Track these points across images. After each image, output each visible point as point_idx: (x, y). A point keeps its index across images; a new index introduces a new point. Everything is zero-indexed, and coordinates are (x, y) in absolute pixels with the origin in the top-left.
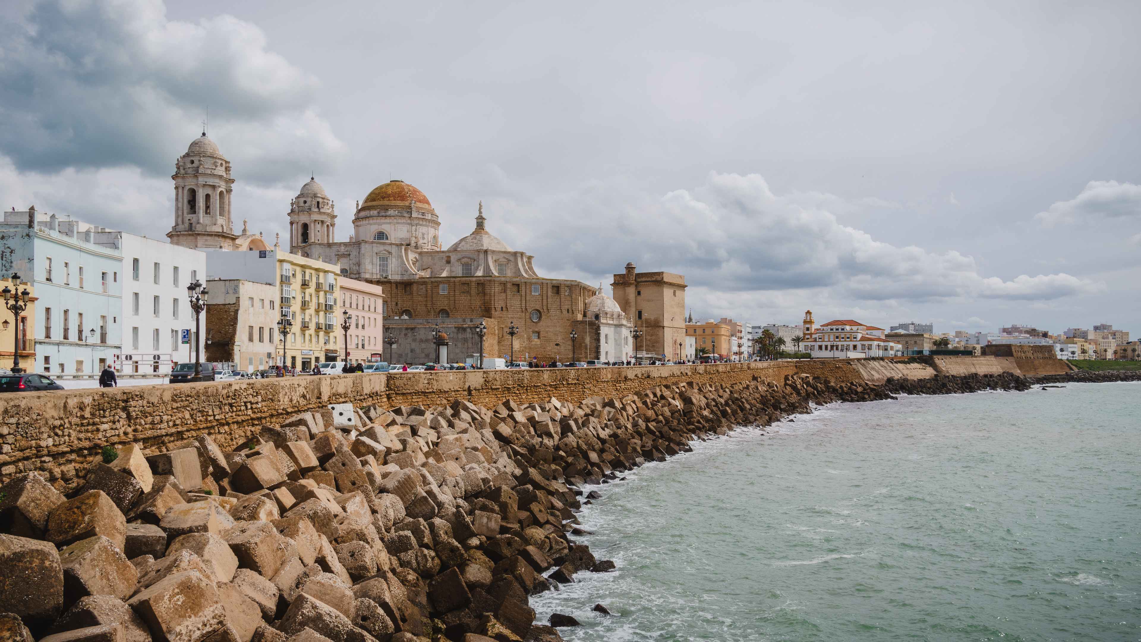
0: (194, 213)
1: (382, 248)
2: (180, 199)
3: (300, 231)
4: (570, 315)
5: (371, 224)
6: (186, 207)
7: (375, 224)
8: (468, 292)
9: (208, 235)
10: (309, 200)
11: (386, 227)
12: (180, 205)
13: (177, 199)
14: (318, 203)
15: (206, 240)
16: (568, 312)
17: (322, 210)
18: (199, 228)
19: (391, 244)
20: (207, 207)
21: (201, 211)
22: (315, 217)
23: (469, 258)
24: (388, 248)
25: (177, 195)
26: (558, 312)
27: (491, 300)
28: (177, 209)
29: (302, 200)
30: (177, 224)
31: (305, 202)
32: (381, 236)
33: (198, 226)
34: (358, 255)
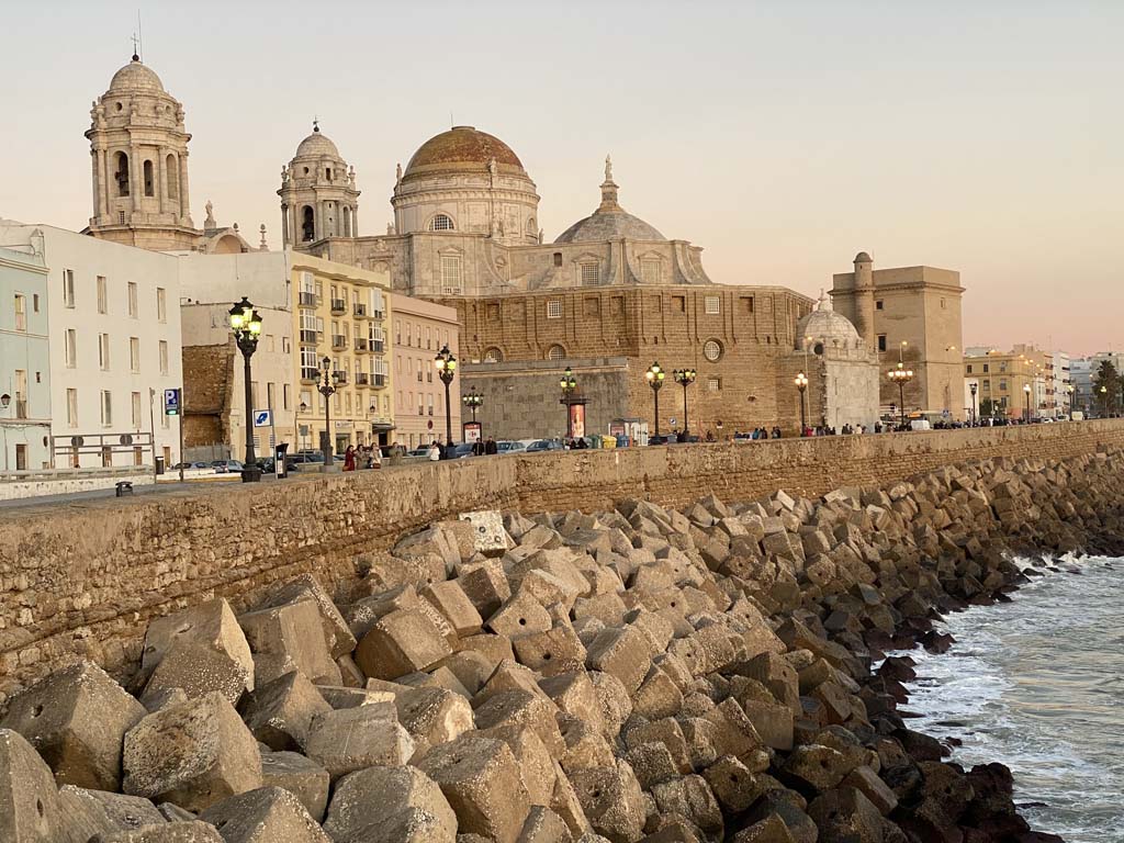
0: (127, 193)
1: (446, 242)
2: (102, 172)
3: (301, 220)
4: (773, 346)
5: (424, 203)
6: (113, 185)
7: (430, 202)
8: (598, 314)
9: (152, 230)
10: (312, 166)
11: (449, 209)
12: (102, 181)
13: (96, 172)
14: (328, 170)
15: (149, 240)
16: (769, 342)
17: (335, 183)
18: (136, 221)
19: (463, 235)
20: (149, 183)
21: (137, 191)
22: (323, 195)
23: (592, 255)
24: (458, 241)
25: (96, 164)
26: (752, 344)
27: (636, 327)
28: (97, 188)
29: (301, 167)
30: (97, 215)
31: (307, 170)
32: (442, 222)
33: (134, 215)
34: (406, 257)
